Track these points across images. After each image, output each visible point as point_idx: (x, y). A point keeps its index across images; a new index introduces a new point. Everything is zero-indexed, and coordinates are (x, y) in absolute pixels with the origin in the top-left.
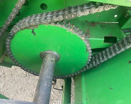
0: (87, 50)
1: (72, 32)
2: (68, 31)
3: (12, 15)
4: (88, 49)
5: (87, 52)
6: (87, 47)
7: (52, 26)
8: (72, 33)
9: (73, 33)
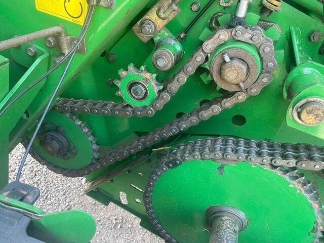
0: (314, 230)
1: (299, 189)
2: (291, 186)
3: (184, 126)
4: (318, 228)
5: (313, 234)
6: (317, 226)
7: (264, 169)
8: (299, 191)
9: (301, 192)
